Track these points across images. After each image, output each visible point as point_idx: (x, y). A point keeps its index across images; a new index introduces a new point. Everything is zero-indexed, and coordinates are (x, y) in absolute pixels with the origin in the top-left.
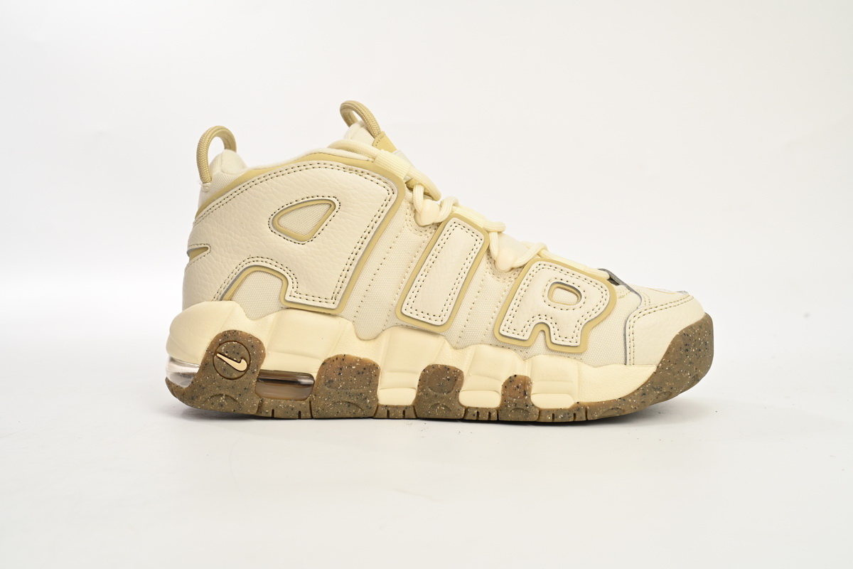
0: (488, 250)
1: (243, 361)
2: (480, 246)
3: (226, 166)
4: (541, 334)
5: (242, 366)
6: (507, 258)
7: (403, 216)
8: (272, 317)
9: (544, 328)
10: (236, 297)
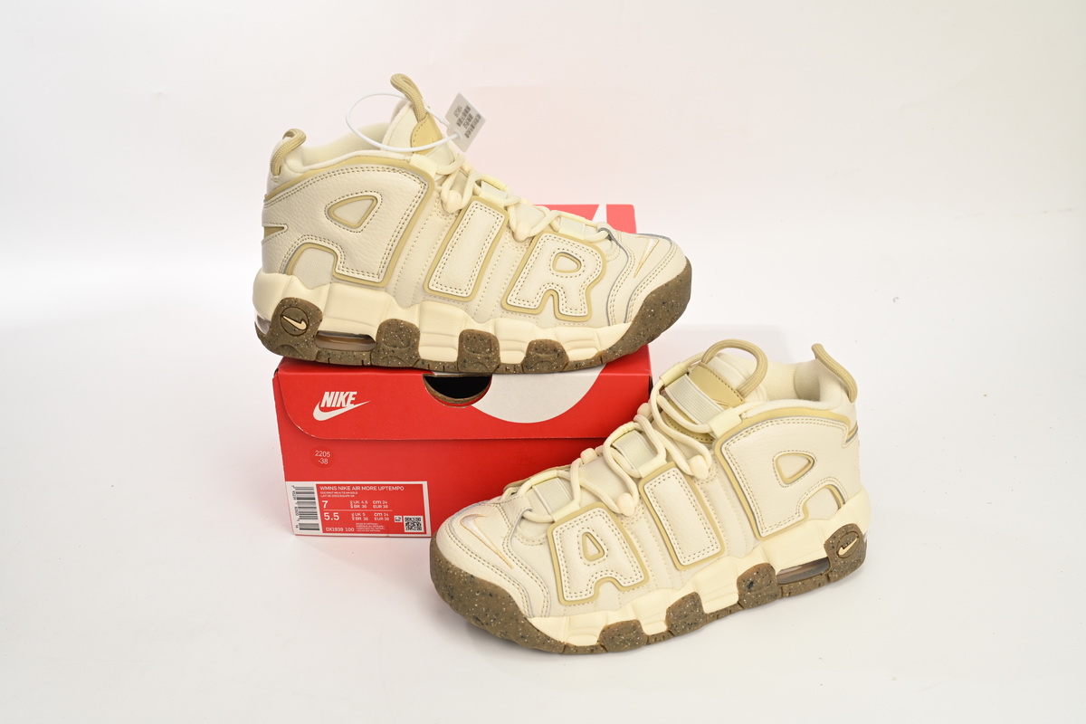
0: (509, 227)
1: (303, 323)
2: (500, 224)
3: (293, 166)
4: (551, 298)
5: (303, 326)
6: (524, 232)
7: (432, 205)
8: (325, 289)
9: (554, 294)
10: (295, 272)
